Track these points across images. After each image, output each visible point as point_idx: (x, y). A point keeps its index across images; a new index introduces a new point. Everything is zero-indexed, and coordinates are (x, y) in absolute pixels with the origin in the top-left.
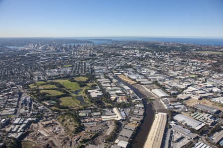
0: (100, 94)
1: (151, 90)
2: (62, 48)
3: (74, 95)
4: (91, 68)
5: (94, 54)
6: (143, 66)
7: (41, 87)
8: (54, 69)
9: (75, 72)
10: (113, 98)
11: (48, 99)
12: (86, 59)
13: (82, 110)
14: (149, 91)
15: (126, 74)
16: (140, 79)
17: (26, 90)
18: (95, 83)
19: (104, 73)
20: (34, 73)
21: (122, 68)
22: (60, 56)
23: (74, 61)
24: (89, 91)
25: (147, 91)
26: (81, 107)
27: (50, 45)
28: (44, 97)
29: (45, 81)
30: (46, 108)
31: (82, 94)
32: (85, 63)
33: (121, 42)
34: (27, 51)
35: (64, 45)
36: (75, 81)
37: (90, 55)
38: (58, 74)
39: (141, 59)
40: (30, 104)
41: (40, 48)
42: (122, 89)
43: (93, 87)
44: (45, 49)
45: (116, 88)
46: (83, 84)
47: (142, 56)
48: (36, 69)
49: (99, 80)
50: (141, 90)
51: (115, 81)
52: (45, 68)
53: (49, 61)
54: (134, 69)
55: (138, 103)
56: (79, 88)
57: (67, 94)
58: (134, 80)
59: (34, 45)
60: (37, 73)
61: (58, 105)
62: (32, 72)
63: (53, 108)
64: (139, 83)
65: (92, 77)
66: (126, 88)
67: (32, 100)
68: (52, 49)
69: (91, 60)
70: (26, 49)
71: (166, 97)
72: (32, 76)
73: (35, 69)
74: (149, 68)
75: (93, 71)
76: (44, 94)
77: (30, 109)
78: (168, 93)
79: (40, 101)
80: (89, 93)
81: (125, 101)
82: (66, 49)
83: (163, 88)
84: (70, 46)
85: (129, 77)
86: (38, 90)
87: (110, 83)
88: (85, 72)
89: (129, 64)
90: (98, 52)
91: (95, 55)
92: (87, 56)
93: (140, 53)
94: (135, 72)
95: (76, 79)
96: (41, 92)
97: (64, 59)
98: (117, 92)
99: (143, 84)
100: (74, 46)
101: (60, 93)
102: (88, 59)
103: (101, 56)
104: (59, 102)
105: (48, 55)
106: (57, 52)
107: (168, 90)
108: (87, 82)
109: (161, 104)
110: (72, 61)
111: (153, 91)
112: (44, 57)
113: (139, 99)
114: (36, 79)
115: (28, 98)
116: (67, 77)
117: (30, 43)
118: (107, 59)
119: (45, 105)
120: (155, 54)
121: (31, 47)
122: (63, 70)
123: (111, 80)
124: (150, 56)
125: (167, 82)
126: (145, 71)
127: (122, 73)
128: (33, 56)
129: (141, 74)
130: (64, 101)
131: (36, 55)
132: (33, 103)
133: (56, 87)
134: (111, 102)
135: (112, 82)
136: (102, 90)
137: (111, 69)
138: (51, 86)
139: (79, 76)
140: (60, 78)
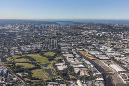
0: (65, 67)
1: (109, 65)
2: (35, 28)
3: (44, 68)
4: (58, 45)
5: (60, 33)
6: (100, 43)
7: (16, 61)
8: (28, 45)
9: (44, 48)
10: (76, 71)
11: (22, 71)
12: (54, 38)
13: (50, 81)
14: (107, 65)
15: (86, 50)
16: (99, 55)
17: (3, 63)
18: (61, 58)
19: (69, 50)
20: (12, 48)
21: (83, 45)
22: (33, 34)
23: (44, 39)
24: (56, 64)
25: (106, 66)
26: (50, 79)
27: (25, 26)
28: (19, 69)
29: (20, 55)
30: (19, 79)
31: (50, 67)
32: (53, 41)
33: (81, 23)
34: (7, 30)
35: (36, 26)
36: (44, 56)
37: (57, 34)
38: (31, 49)
39: (99, 38)
40: (6, 76)
41: (17, 28)
42: (84, 63)
43: (60, 61)
44: (21, 28)
45: (79, 62)
46: (51, 58)
47: (99, 35)
49: (64, 55)
50: (100, 65)
51: (77, 56)
52: (21, 44)
53: (24, 39)
54: (93, 46)
55: (99, 77)
56: (48, 62)
57: (38, 67)
58: (94, 56)
59: (13, 26)
60: (13, 48)
61: (30, 76)
62: (10, 47)
63: (26, 79)
64: (98, 58)
65: (58, 52)
66: (88, 62)
67: (8, 72)
68: (26, 29)
69: (57, 38)
70: (6, 28)
71: (124, 72)
72: (9, 51)
73: (12, 45)
74: (106, 45)
75: (59, 47)
76: (19, 67)
77: (6, 80)
78: (125, 68)
79: (15, 72)
80: (56, 66)
81: (86, 74)
82: (38, 28)
83: (120, 64)
84: (41, 27)
85: (89, 53)
86: (14, 63)
87: (73, 58)
88: (53, 48)
89: (89, 42)
90: (63, 32)
91: (61, 34)
92: (54, 35)
93: (98, 32)
94: (94, 49)
95: (46, 54)
96: (16, 64)
97: (36, 37)
98: (80, 66)
99: (101, 60)
100: (44, 26)
101: (32, 66)
103: (65, 35)
104: (31, 74)
105: (23, 34)
106: (31, 31)
107: (125, 66)
108: (55, 56)
109: (120, 78)
110: (42, 39)
111: (111, 66)
112: (20, 35)
113: (99, 73)
114: (12, 54)
115: (5, 70)
116: (38, 52)
117: (10, 23)
118: (71, 38)
119: (19, 76)
120: (110, 34)
121: (10, 26)
122: (35, 46)
123: (74, 55)
124: (106, 35)
125: (123, 58)
126: (102, 48)
127: (84, 50)
128: (11, 34)
129: (99, 51)
130: (36, 73)
131: (14, 33)
132: (9, 75)
133: (29, 61)
134: (75, 75)
135: (75, 57)
136: (67, 64)
137: (74, 46)
138: (25, 60)
139: (48, 51)
140: (33, 53)
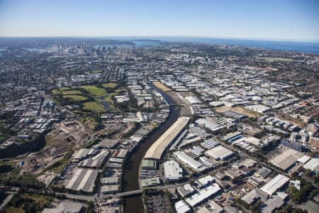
0: (127, 99)
1: (184, 97)
2: (93, 50)
3: (100, 101)
4: (124, 74)
5: (132, 57)
6: (186, 72)
7: (64, 93)
8: (81, 74)
9: (104, 78)
10: (140, 103)
11: (71, 104)
12: (121, 64)
13: (105, 113)
14: (182, 98)
15: (162, 81)
16: (177, 86)
17: (48, 96)
18: (125, 90)
19: (138, 80)
20: (58, 79)
21: (161, 74)
22: (89, 60)
23: (106, 67)
24: (116, 97)
25: (179, 99)
26: (104, 111)
27: (79, 47)
28: (68, 102)
29: (69, 87)
30: (68, 111)
31: (108, 99)
32: (118, 69)
34: (50, 54)
35: (96, 47)
36: (102, 87)
37: (126, 60)
38: (84, 80)
39: (187, 65)
40: (53, 108)
41: (66, 50)
42: (153, 96)
43: (122, 93)
44: (72, 51)
45: (147, 95)
46: (110, 90)
47: (190, 61)
48: (60, 75)
49: (129, 87)
50: (174, 97)
51: (147, 87)
52: (71, 73)
53: (75, 67)
54: (175, 76)
55: (165, 109)
56: (106, 94)
57: (91, 99)
58: (170, 87)
59: (59, 48)
60: (61, 78)
61: (81, 108)
62: (55, 77)
63: (76, 111)
64: (174, 90)
65: (123, 83)
66: (158, 94)
67: (54, 104)
68: (81, 52)
69: (126, 66)
70: (49, 51)
71: (198, 104)
72: (55, 82)
73: (58, 75)
74: (193, 75)
75: (125, 77)
76: (68, 99)
77: (53, 112)
78: (201, 99)
79: (63, 105)
80: (116, 99)
81: (151, 106)
82: (98, 52)
83: (198, 95)
84: (104, 48)
85: (165, 85)
86: (61, 96)
87: (141, 90)
88: (116, 78)
89: (171, 70)
90: (137, 56)
91: (133, 59)
92: (123, 60)
93: (189, 57)
94: (175, 79)
95: (105, 85)
96: (64, 97)
97: (94, 64)
98: (147, 98)
99: (178, 92)
100: (109, 48)
101: (84, 98)
102: (124, 64)
103: (139, 61)
104: (82, 106)
105: (75, 60)
106: (88, 55)
107: (203, 98)
108: (116, 88)
109: (190, 110)
110: (103, 66)
111: (187, 98)
112: (70, 61)
113: (168, 105)
114: (59, 85)
115: (51, 102)
116: (95, 83)
117: (54, 44)
118: (146, 65)
119: (67, 108)
120: (207, 60)
121: (54, 49)
122: (90, 76)
123: (143, 87)
124: (200, 61)
125: (205, 90)
126: (186, 78)
127: (159, 80)
128: (56, 60)
129: (179, 81)
130: (88, 106)
131: (61, 59)
132: (56, 107)
133: (81, 93)
134: (137, 106)
135: (143, 89)
136: (131, 95)
137: (148, 75)
138: (76, 92)
139: (108, 82)
140: (87, 84)
